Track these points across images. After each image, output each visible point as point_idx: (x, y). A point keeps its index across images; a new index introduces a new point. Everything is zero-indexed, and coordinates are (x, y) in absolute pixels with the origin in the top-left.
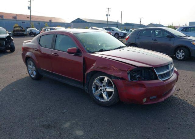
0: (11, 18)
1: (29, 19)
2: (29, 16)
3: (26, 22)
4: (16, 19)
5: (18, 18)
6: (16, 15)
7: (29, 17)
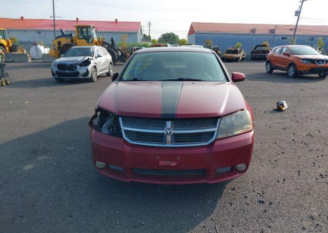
0: (267, 32)
1: (292, 33)
2: (294, 28)
3: (288, 37)
4: (274, 33)
5: (277, 32)
6: (276, 26)
7: (292, 30)
